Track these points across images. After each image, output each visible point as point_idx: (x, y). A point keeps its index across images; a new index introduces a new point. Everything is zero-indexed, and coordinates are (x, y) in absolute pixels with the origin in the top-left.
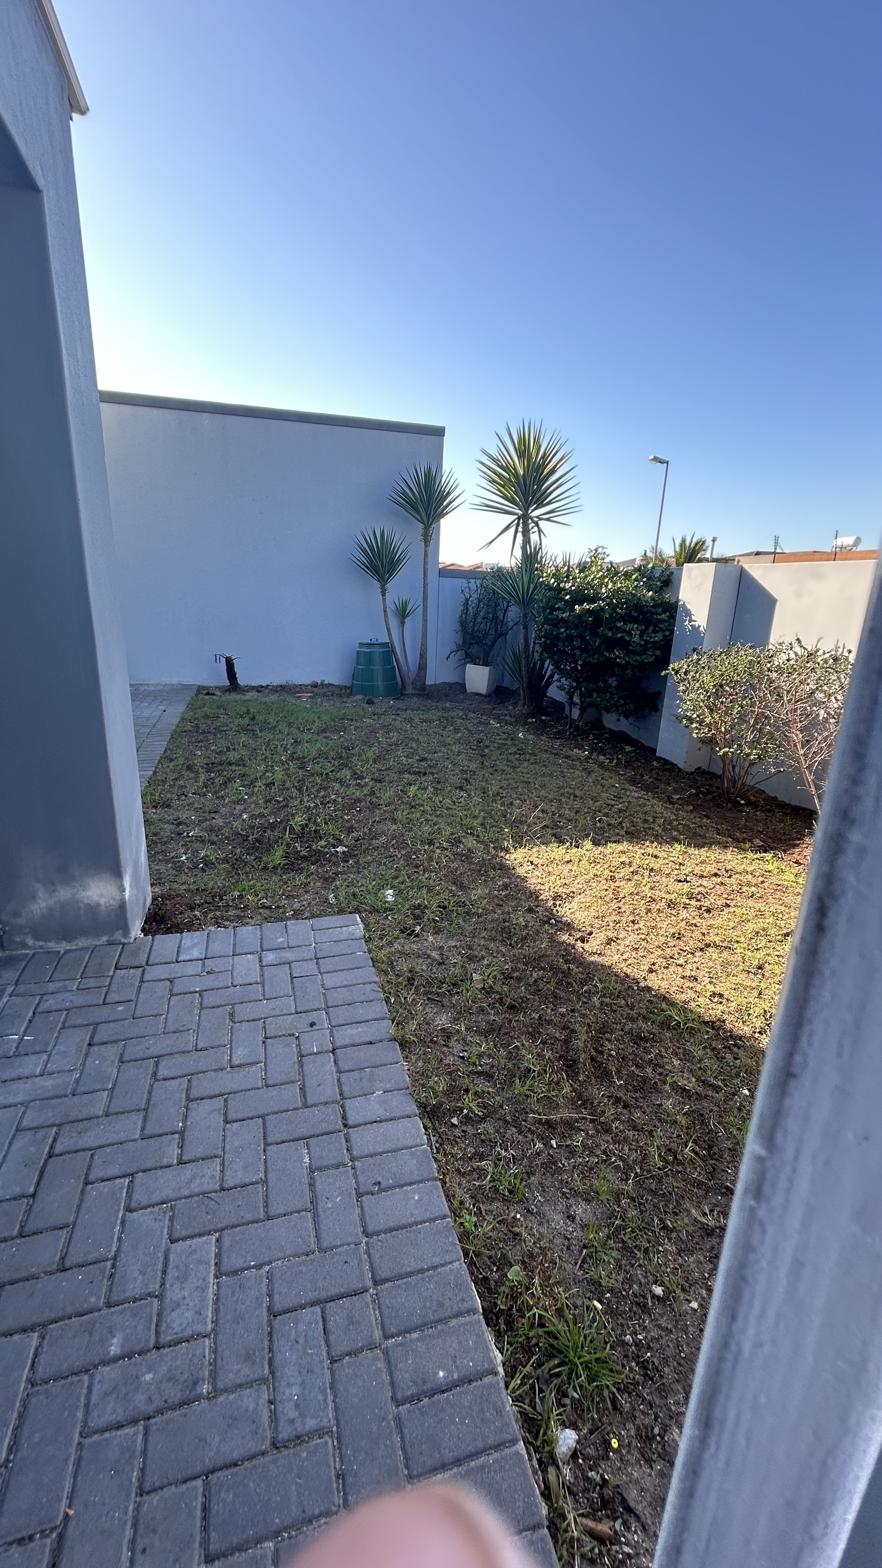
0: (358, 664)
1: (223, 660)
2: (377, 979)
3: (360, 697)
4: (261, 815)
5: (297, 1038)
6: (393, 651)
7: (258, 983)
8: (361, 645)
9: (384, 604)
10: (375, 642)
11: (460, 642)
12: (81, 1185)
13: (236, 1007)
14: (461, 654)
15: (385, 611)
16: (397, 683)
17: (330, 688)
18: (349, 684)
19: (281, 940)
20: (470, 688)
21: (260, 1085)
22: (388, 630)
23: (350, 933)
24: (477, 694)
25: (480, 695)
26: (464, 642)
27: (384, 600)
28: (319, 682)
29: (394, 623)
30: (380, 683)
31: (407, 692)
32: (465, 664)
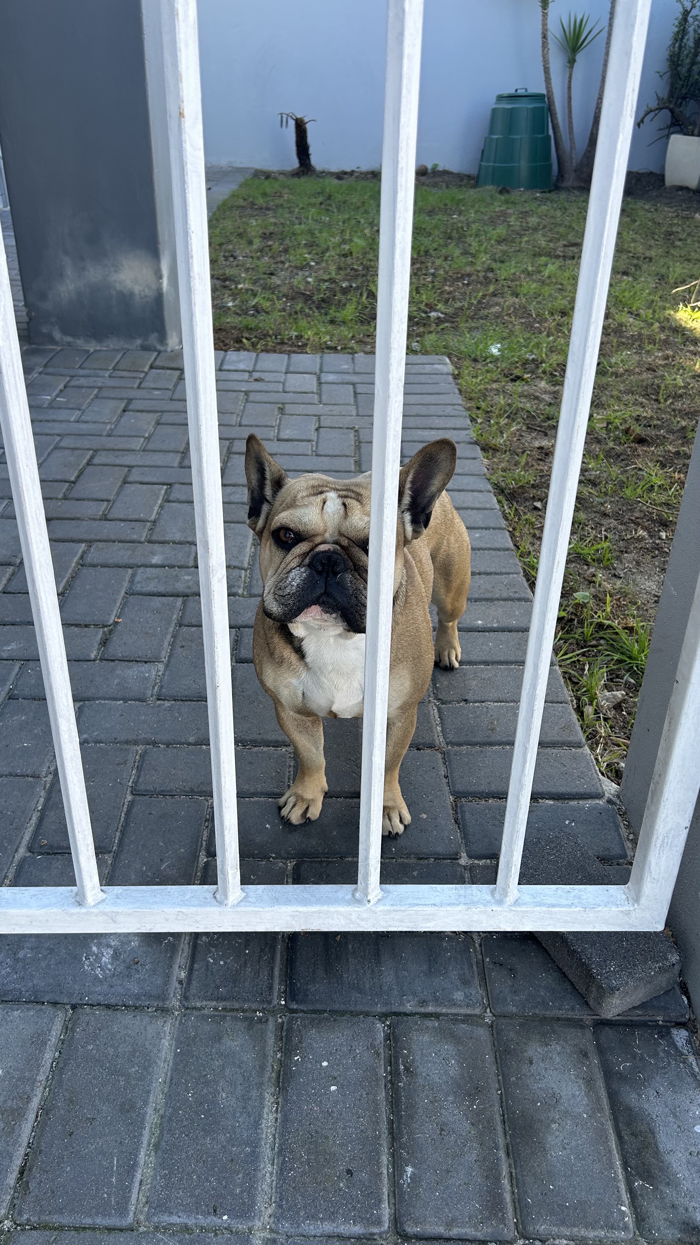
0: (492, 131)
1: (292, 123)
2: (464, 403)
3: (490, 187)
4: (332, 281)
5: (356, 431)
6: (550, 109)
7: (313, 393)
8: (500, 98)
9: (544, 24)
10: (521, 92)
11: (664, 94)
12: (120, 483)
13: (287, 406)
14: (666, 114)
15: (544, 37)
16: (550, 166)
17: (446, 178)
18: (474, 172)
19: (346, 366)
20: (671, 179)
21: (310, 453)
22: (547, 71)
23: (437, 369)
24: (681, 188)
25: (687, 189)
26: (671, 94)
27: (545, 15)
28: (430, 167)
29: (557, 62)
30: (523, 165)
31: (564, 185)
32: (668, 137)
